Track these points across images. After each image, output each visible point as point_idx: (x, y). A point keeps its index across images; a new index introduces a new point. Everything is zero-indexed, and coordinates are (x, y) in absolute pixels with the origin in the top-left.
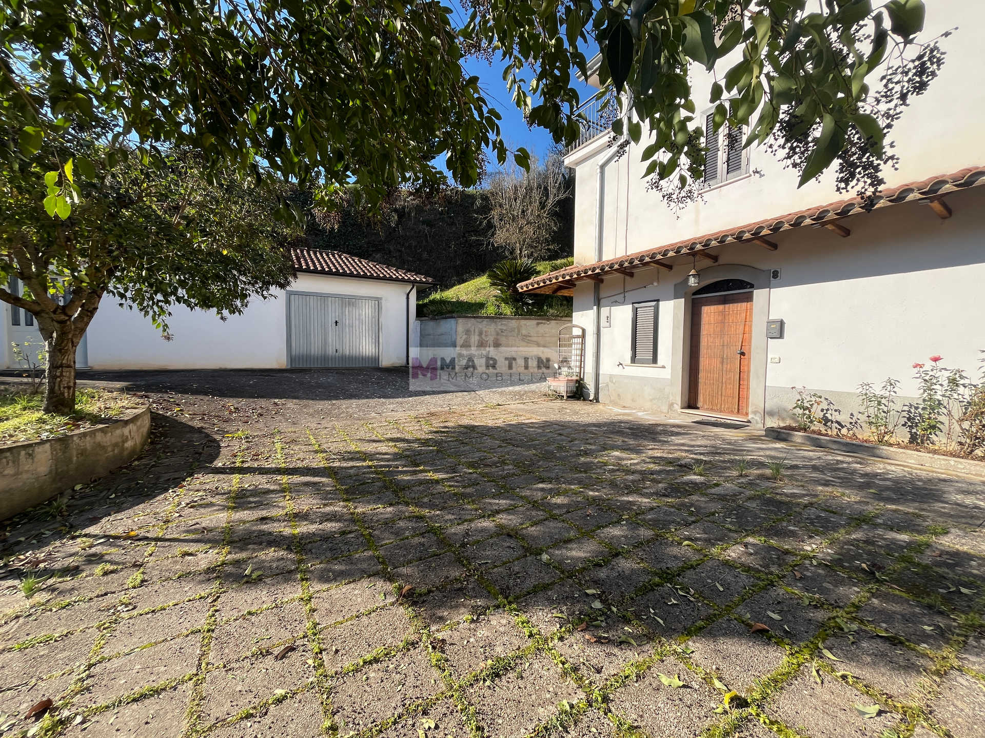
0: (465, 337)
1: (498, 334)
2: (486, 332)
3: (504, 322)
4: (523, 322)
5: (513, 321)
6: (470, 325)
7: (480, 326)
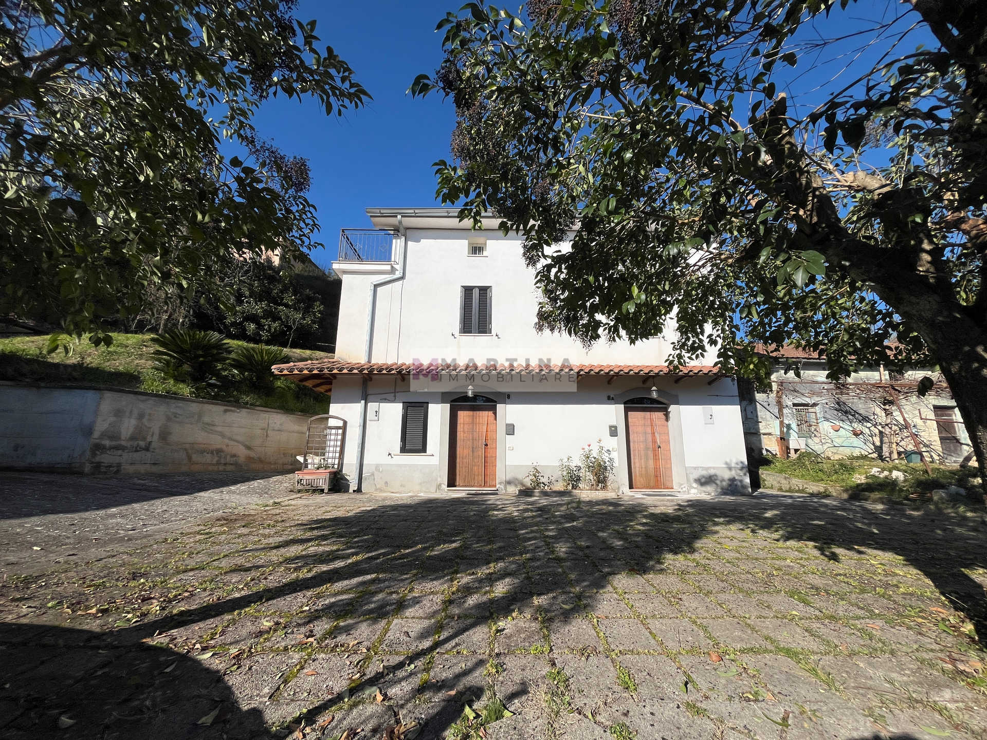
0: (112, 419)
1: (169, 419)
2: (150, 415)
3: (181, 404)
6: (124, 403)
7: (142, 405)
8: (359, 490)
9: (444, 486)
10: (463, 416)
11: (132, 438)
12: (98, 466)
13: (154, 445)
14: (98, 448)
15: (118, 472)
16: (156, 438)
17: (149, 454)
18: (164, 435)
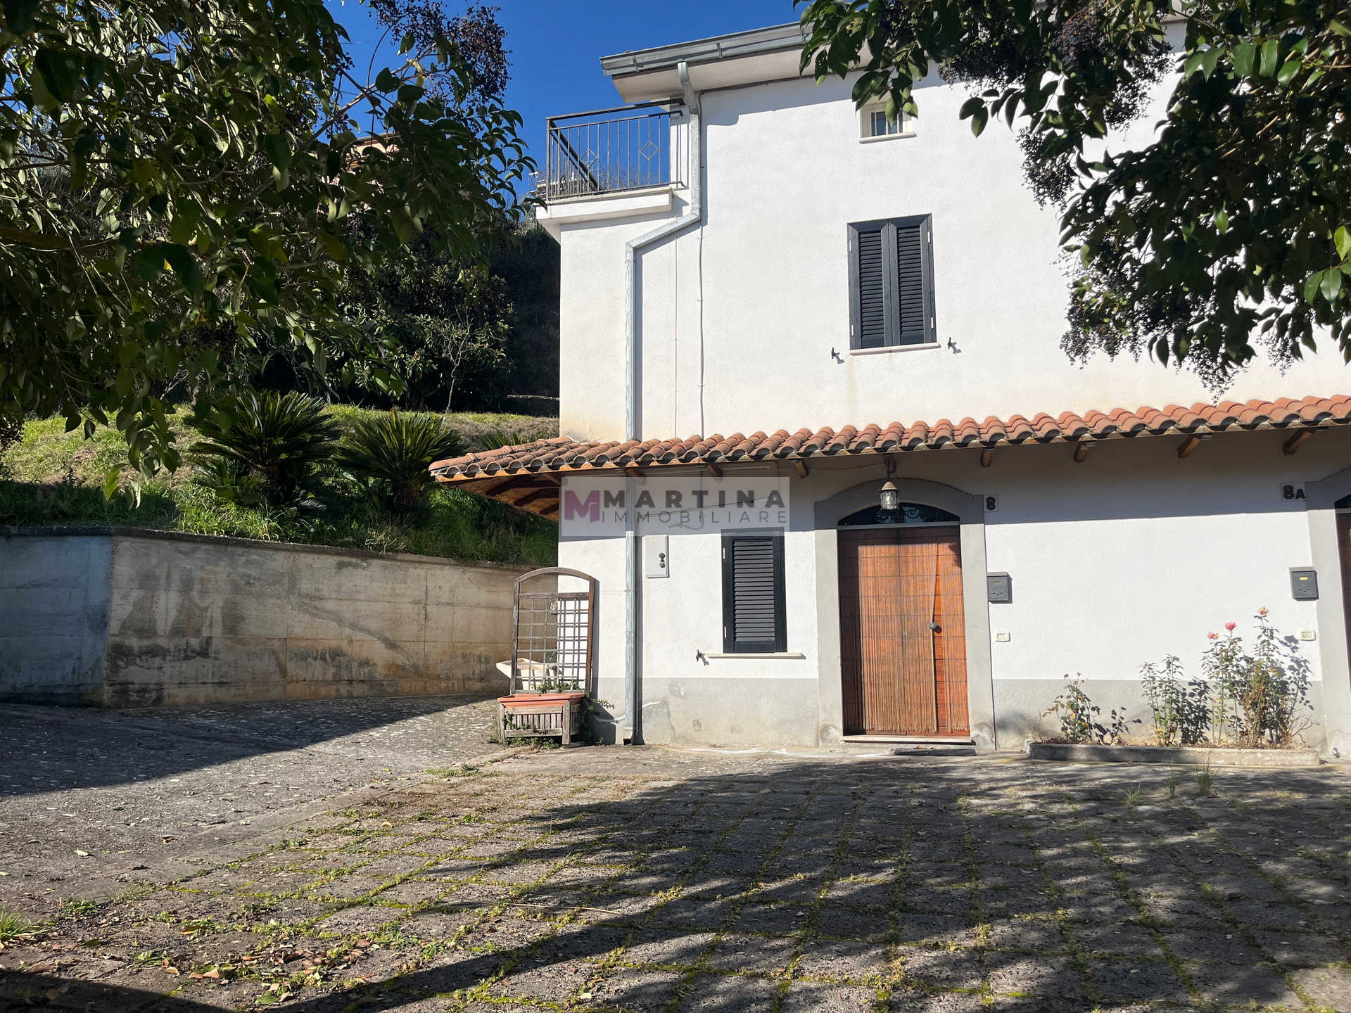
0: (136, 594)
1: (236, 589)
2: (202, 581)
3: (254, 556)
4: (305, 559)
5: (280, 556)
6: (154, 561)
7: (187, 564)
8: (636, 740)
9: (837, 731)
10: (872, 557)
11: (177, 632)
12: (123, 690)
13: (216, 644)
14: (120, 653)
15: (159, 700)
16: (217, 631)
17: (208, 663)
18: (233, 623)
